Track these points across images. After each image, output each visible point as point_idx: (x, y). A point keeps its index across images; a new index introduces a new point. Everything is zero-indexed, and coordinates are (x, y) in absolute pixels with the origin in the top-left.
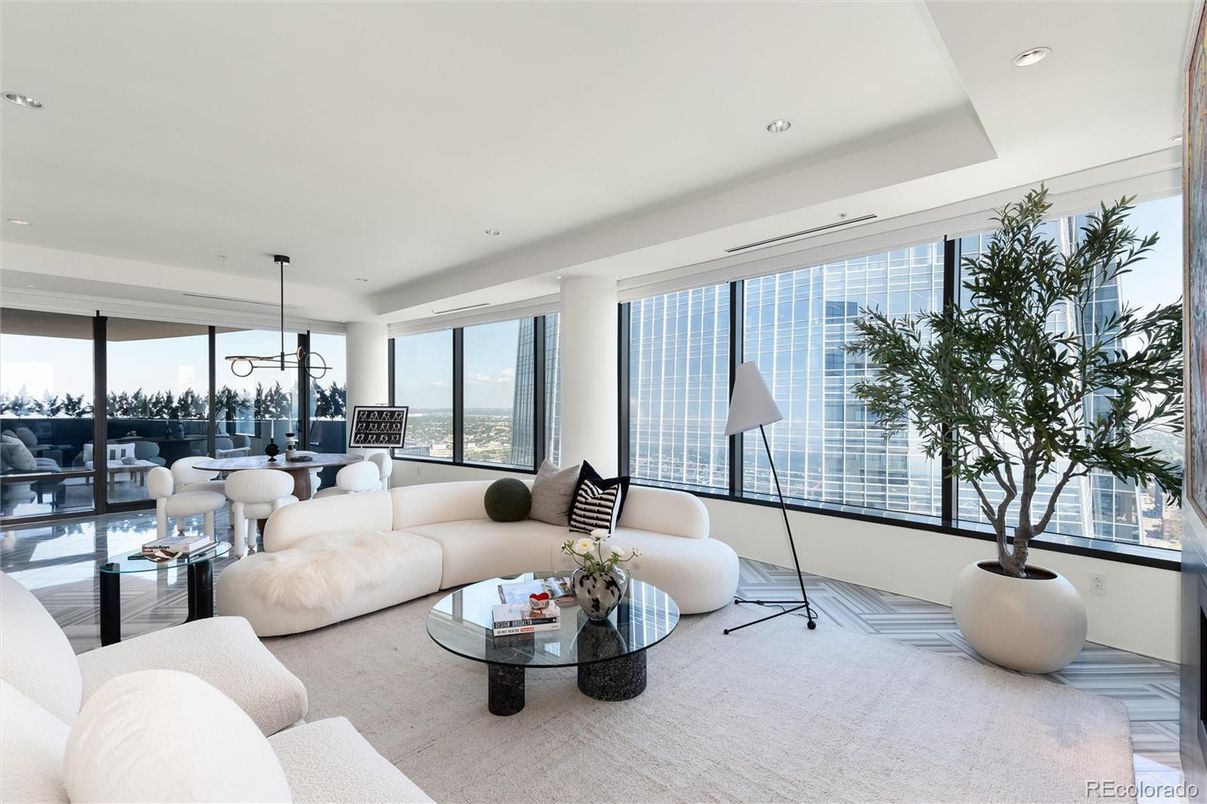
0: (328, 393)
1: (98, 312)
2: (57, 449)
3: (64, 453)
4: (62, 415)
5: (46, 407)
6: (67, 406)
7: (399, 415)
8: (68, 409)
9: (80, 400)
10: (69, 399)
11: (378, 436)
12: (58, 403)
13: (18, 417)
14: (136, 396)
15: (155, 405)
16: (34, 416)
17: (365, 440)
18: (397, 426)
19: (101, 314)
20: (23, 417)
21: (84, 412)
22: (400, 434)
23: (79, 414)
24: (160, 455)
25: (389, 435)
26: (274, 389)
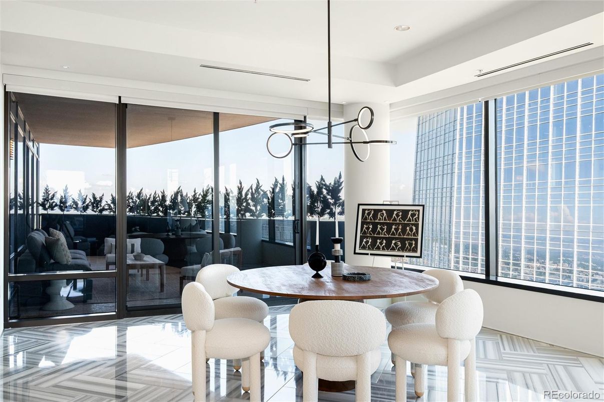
0: (315, 190)
1: (120, 97)
2: (86, 241)
3: (91, 245)
4: (90, 212)
5: (80, 204)
6: (93, 204)
7: (413, 215)
8: (93, 207)
9: (101, 198)
10: (94, 198)
11: (389, 241)
12: (88, 201)
13: (62, 213)
14: (139, 196)
15: (153, 203)
16: (73, 212)
17: (373, 246)
18: (411, 230)
19: (122, 102)
20: (65, 213)
21: (103, 209)
22: (416, 240)
23: (101, 211)
24: (164, 253)
25: (403, 241)
26: (254, 187)
